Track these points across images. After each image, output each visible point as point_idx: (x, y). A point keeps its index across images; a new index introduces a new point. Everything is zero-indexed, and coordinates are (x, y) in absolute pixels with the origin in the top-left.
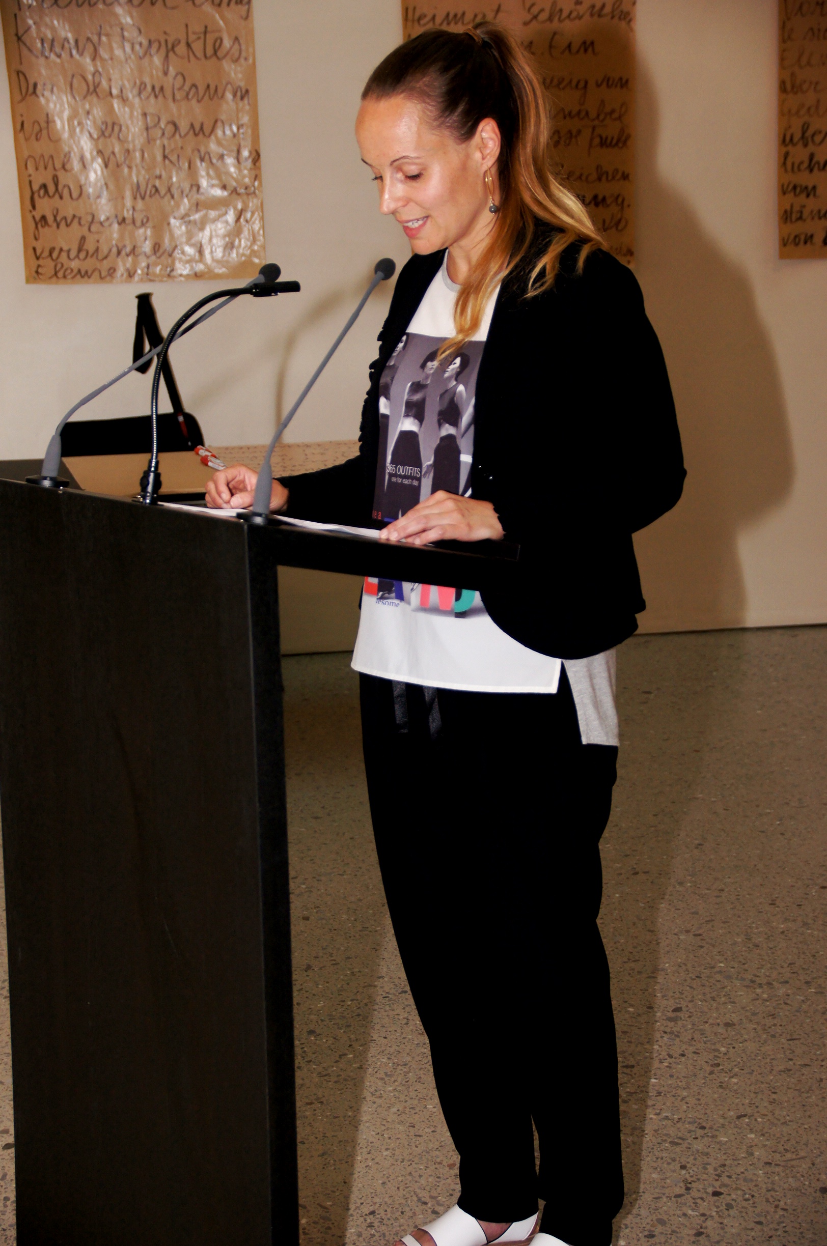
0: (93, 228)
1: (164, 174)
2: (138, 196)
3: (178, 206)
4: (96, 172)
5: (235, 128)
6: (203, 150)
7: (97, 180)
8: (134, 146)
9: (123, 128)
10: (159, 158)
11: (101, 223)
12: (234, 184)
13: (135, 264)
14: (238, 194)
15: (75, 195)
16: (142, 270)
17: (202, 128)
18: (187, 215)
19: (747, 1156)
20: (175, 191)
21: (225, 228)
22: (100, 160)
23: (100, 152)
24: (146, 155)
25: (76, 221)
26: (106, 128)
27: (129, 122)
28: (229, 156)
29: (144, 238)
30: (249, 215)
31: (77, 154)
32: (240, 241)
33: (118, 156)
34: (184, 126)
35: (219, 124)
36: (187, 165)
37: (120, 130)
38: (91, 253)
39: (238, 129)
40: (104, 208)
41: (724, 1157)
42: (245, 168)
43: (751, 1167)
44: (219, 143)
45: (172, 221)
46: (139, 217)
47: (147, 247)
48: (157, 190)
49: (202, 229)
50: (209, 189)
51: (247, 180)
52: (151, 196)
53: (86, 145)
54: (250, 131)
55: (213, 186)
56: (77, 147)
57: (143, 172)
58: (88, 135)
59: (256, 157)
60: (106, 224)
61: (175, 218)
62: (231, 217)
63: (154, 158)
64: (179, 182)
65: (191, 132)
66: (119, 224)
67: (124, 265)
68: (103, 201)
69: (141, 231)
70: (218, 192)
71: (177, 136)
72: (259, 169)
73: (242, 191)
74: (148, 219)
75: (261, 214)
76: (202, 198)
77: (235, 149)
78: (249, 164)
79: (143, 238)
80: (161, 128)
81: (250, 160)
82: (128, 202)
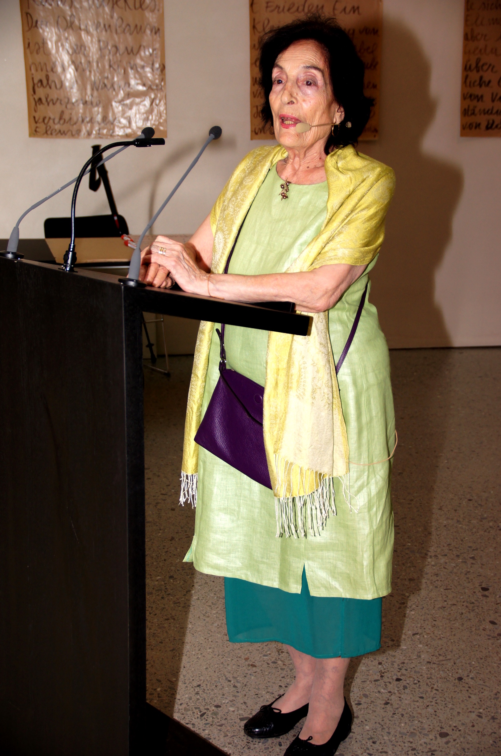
0: (69, 106)
1: (109, 76)
2: (95, 89)
3: (117, 94)
4: (70, 74)
5: (151, 51)
6: (132, 63)
7: (71, 78)
8: (93, 59)
9: (87, 49)
10: (107, 67)
11: (73, 104)
12: (150, 83)
13: (92, 128)
14: (152, 89)
15: (58, 86)
16: (96, 131)
17: (132, 50)
18: (122, 100)
19: (417, 658)
20: (116, 87)
21: (144, 109)
22: (73, 67)
23: (73, 62)
24: (100, 65)
25: (59, 102)
26: (77, 48)
27: (90, 45)
28: (147, 67)
29: (98, 113)
30: (157, 102)
31: (60, 63)
32: (152, 117)
33: (83, 65)
34: (122, 48)
35: (142, 48)
36: (123, 71)
37: (85, 49)
38: (67, 120)
39: (153, 51)
40: (75, 95)
41: (404, 658)
42: (156, 74)
43: (419, 664)
44: (142, 59)
45: (114, 104)
46: (95, 101)
47: (99, 118)
48: (105, 85)
49: (131, 108)
50: (136, 86)
51: (157, 81)
52: (102, 89)
53: (66, 58)
54: (159, 53)
55: (138, 84)
56: (60, 59)
57: (98, 74)
58: (66, 52)
59: (163, 68)
60: (76, 104)
61: (115, 102)
62: (147, 102)
63: (104, 67)
64: (118, 81)
65: (126, 53)
66: (83, 104)
67: (86, 128)
68: (75, 90)
69: (96, 109)
70: (141, 88)
71: (118, 55)
72: (164, 75)
73: (155, 87)
74: (100, 102)
75: (165, 101)
76: (132, 91)
77: (151, 63)
78: (159, 72)
79: (96, 113)
80: (108, 49)
81: (159, 70)
82: (89, 92)
